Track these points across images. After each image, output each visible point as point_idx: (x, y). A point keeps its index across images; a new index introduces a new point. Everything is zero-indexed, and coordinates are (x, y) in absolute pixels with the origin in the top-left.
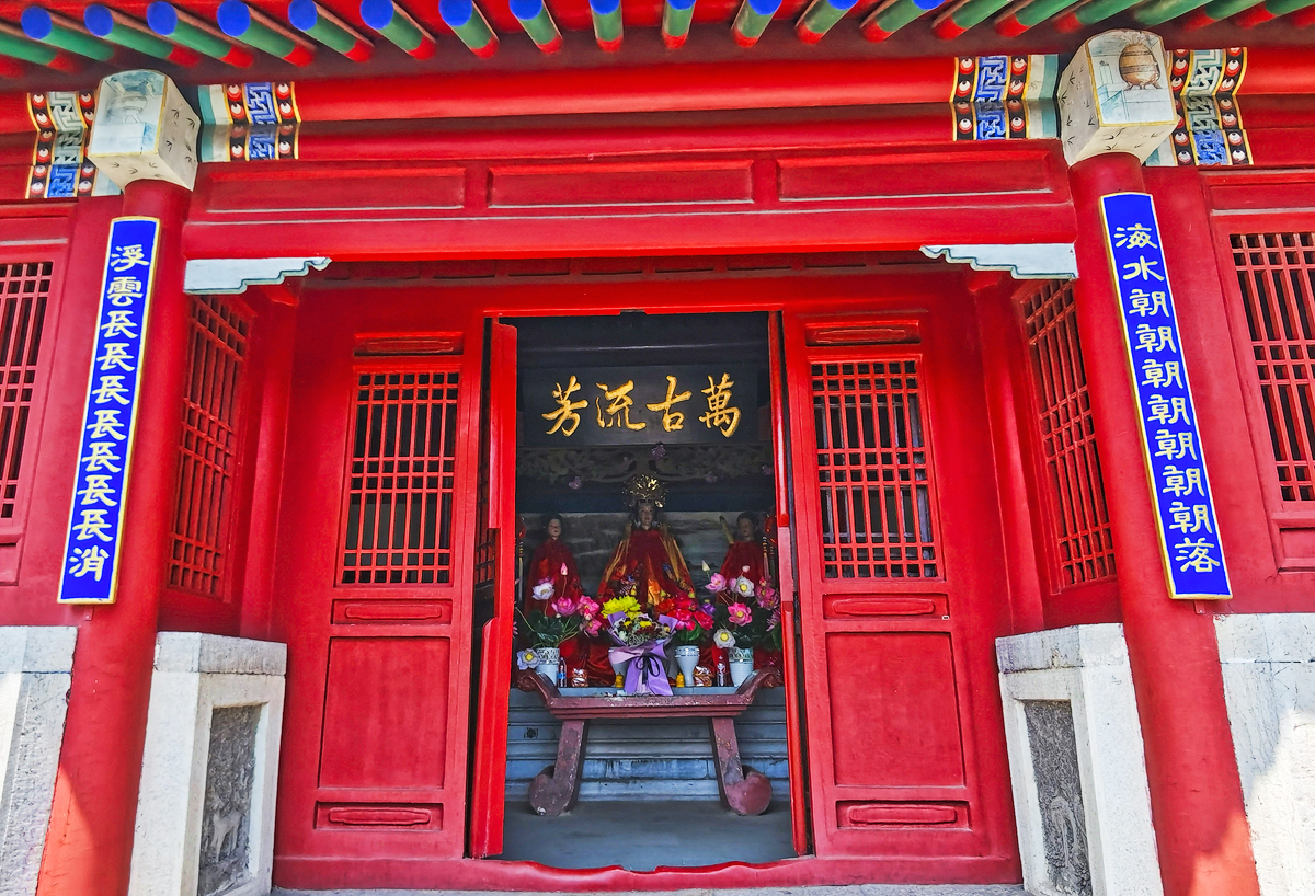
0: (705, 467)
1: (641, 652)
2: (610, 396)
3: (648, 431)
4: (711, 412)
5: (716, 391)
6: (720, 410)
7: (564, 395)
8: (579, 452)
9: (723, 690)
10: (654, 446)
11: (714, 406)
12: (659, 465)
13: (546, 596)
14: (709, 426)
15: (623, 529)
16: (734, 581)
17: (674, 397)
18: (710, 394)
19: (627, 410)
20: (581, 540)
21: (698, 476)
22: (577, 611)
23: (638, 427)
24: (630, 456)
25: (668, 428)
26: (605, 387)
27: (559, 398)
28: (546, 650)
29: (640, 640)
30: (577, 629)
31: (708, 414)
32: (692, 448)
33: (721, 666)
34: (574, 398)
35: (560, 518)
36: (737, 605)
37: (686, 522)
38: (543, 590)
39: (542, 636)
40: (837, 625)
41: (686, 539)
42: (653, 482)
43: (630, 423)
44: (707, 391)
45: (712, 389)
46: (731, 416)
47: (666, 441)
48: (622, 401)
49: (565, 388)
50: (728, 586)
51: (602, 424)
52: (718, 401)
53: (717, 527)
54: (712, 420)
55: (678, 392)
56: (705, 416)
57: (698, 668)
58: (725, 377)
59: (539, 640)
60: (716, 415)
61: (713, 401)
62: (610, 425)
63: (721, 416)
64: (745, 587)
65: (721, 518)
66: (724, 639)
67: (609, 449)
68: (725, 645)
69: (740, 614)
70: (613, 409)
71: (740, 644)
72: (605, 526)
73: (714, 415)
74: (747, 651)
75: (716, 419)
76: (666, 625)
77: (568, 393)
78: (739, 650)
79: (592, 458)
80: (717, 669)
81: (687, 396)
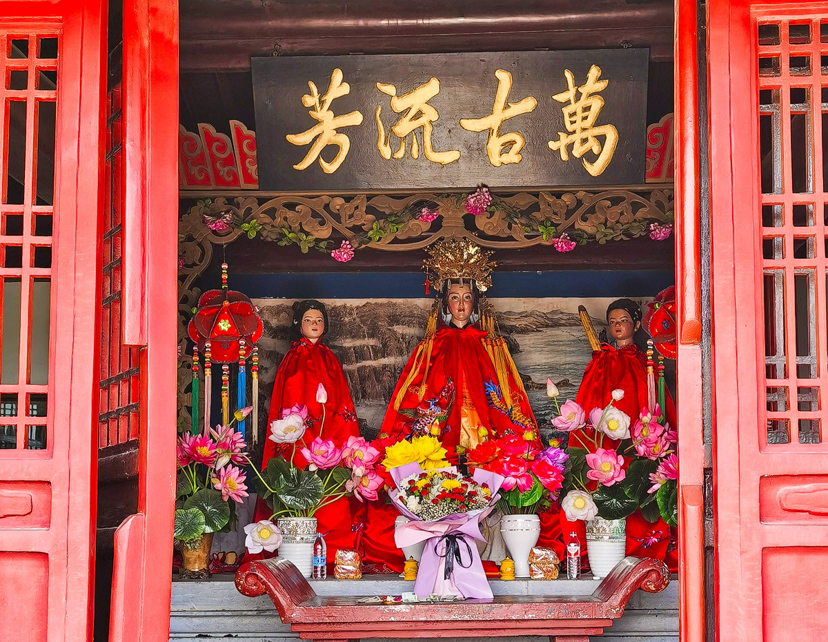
0: (556, 225)
1: (443, 529)
2: (399, 105)
3: (463, 166)
4: (569, 133)
5: (578, 96)
6: (584, 129)
7: (322, 103)
8: (348, 199)
9: (575, 587)
10: (472, 191)
11: (572, 123)
12: (481, 222)
13: (292, 437)
14: (564, 156)
15: (423, 324)
16: (597, 414)
17: (507, 107)
18: (568, 103)
19: (428, 129)
20: (358, 343)
21: (545, 240)
22: (343, 460)
23: (448, 157)
24: (433, 207)
25: (496, 160)
26: (390, 89)
27: (313, 108)
28: (294, 521)
29: (442, 509)
30: (343, 489)
31: (562, 135)
32: (536, 195)
33: (573, 548)
34: (340, 107)
35: (320, 307)
36: (601, 451)
37: (525, 315)
38: (288, 427)
39: (287, 499)
40: (783, 532)
41: (524, 341)
42: (472, 250)
43: (434, 150)
44: (560, 98)
45: (570, 95)
46: (602, 139)
47: (493, 182)
48: (419, 114)
49: (323, 91)
50: (588, 420)
51: (386, 152)
52: (580, 115)
53: (573, 322)
54: (570, 147)
55: (514, 97)
56: (557, 139)
57: (537, 551)
58: (594, 72)
59: (283, 506)
60: (576, 138)
61: (571, 115)
62: (400, 154)
63: (585, 141)
64: (615, 422)
65: (581, 308)
66: (578, 506)
67: (398, 196)
68: (580, 516)
69: (607, 467)
70: (404, 127)
71: (606, 513)
72: (394, 319)
73: (572, 138)
74: (616, 523)
75: (577, 145)
76: (485, 485)
77: (329, 99)
78: (603, 522)
79: (370, 210)
80: (566, 552)
81: (528, 105)
